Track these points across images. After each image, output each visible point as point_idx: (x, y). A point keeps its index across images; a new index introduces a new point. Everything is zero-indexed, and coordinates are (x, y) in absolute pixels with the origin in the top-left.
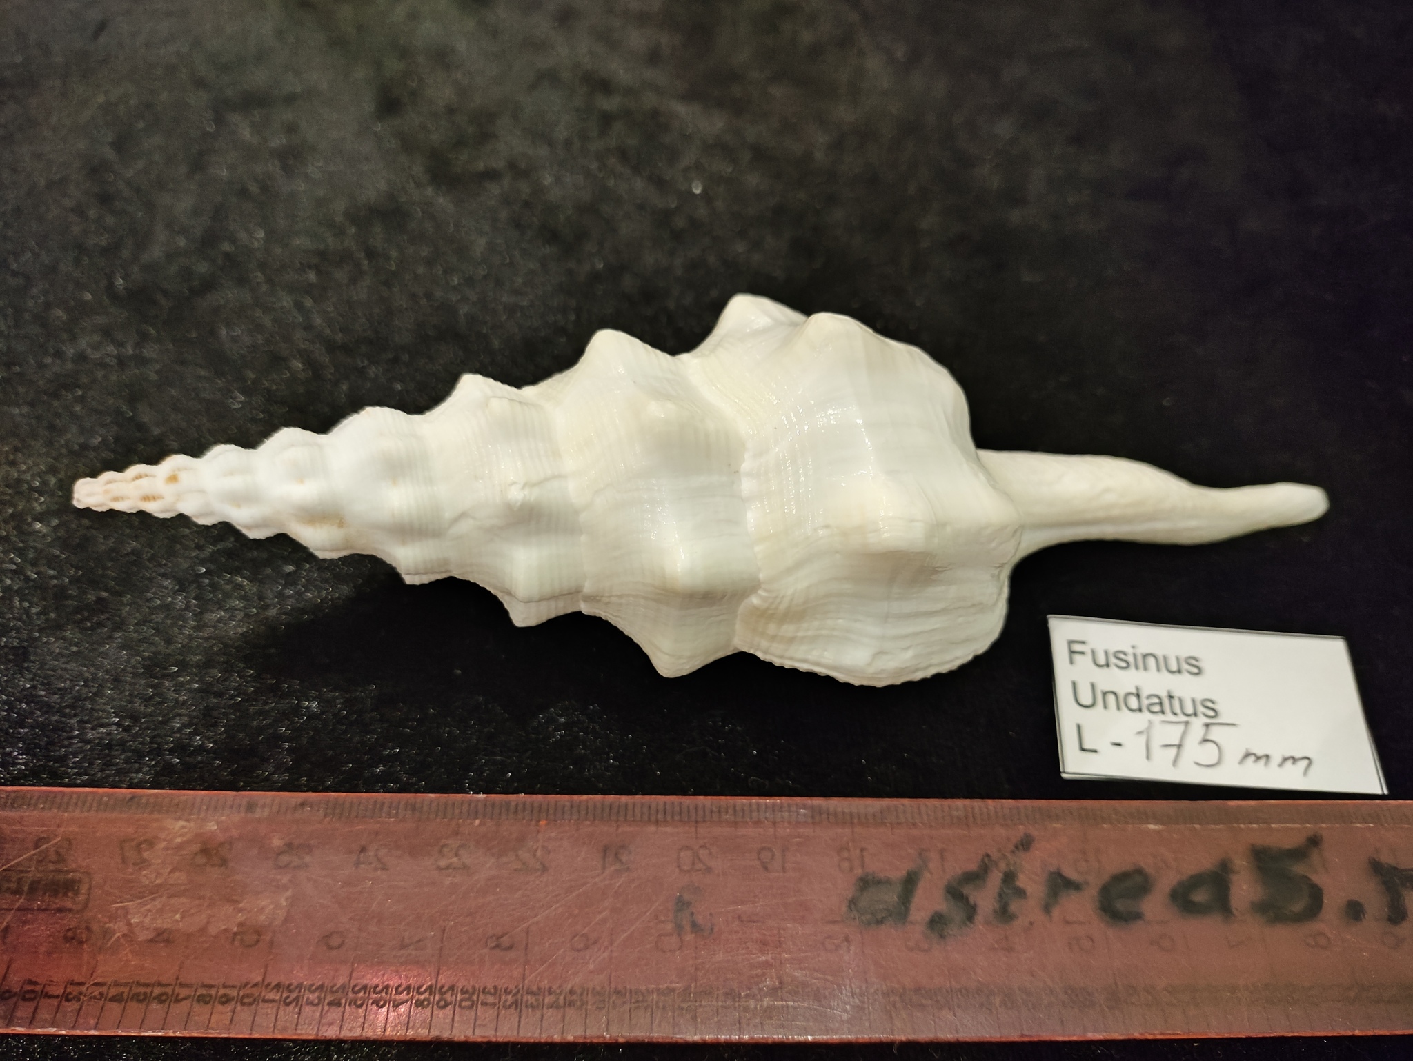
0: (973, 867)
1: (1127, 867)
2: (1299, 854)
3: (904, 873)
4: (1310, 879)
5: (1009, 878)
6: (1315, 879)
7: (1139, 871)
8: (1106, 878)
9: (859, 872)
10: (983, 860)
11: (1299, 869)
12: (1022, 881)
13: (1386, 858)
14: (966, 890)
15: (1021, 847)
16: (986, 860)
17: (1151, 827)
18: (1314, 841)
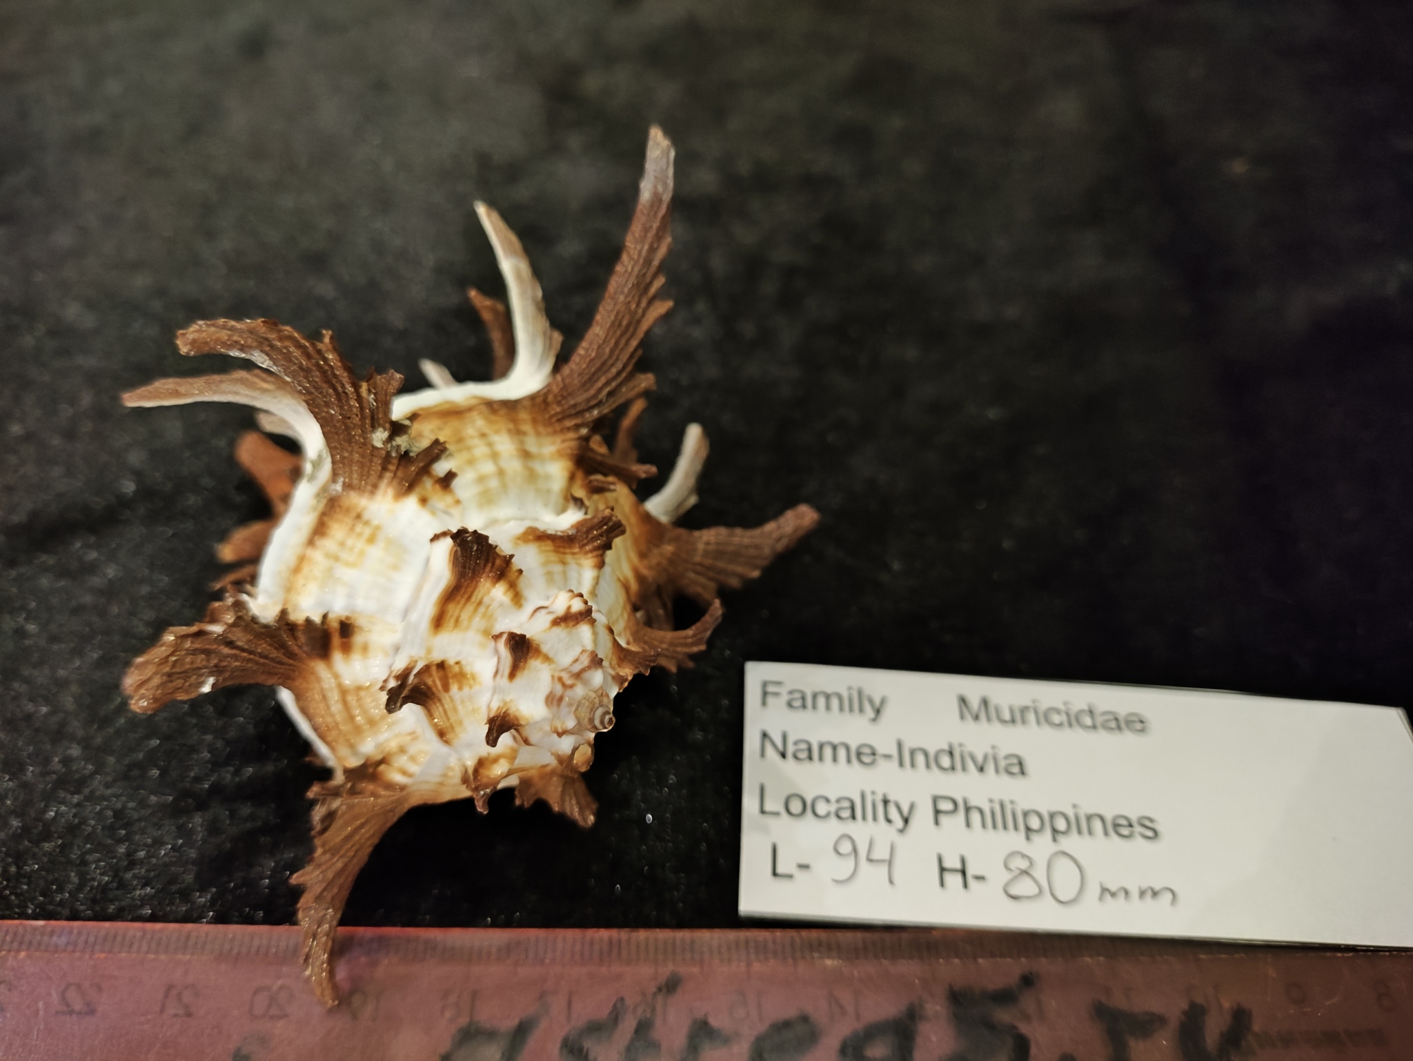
0: (604, 1013)
1: (790, 1012)
2: (1005, 997)
3: (516, 1022)
4: (1015, 1028)
5: (643, 1028)
6: (1024, 1029)
7: (805, 1019)
8: (762, 1028)
9: (463, 1021)
10: (615, 1005)
11: (1003, 1016)
12: (658, 1032)
13: (1119, 1001)
14: (587, 1044)
15: (664, 990)
16: (619, 1005)
17: (829, 962)
18: (1028, 981)
